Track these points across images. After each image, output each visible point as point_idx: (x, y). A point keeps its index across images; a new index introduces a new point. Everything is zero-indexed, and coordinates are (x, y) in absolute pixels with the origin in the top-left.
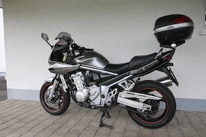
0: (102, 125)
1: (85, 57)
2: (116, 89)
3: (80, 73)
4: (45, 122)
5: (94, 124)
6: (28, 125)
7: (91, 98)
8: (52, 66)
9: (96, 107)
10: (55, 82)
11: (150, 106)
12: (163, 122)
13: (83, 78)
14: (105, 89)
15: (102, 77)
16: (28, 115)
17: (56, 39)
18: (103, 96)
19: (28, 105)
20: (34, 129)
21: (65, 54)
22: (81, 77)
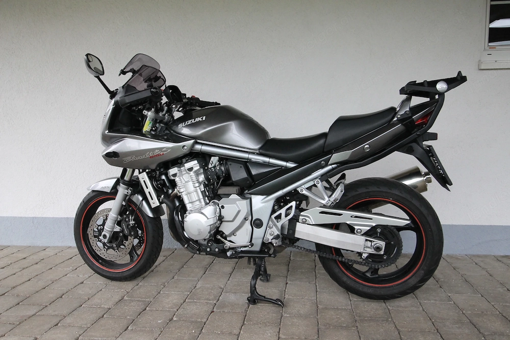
0: (254, 299)
1: (209, 122)
2: (293, 204)
3: (194, 164)
4: (96, 300)
5: (232, 298)
6: (50, 311)
7: (226, 229)
8: (113, 148)
9: (238, 254)
10: (122, 190)
11: (382, 244)
12: (413, 282)
13: (202, 178)
14: (261, 204)
15: (254, 172)
16: (41, 284)
17: (123, 72)
18: (257, 224)
19: (36, 258)
20: (69, 320)
21: (150, 114)
22: (197, 174)
